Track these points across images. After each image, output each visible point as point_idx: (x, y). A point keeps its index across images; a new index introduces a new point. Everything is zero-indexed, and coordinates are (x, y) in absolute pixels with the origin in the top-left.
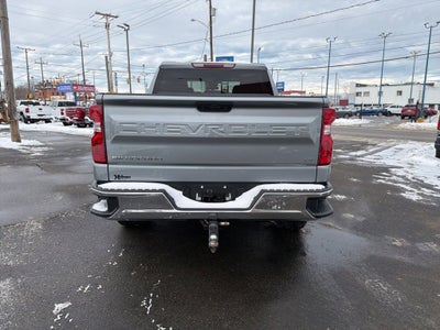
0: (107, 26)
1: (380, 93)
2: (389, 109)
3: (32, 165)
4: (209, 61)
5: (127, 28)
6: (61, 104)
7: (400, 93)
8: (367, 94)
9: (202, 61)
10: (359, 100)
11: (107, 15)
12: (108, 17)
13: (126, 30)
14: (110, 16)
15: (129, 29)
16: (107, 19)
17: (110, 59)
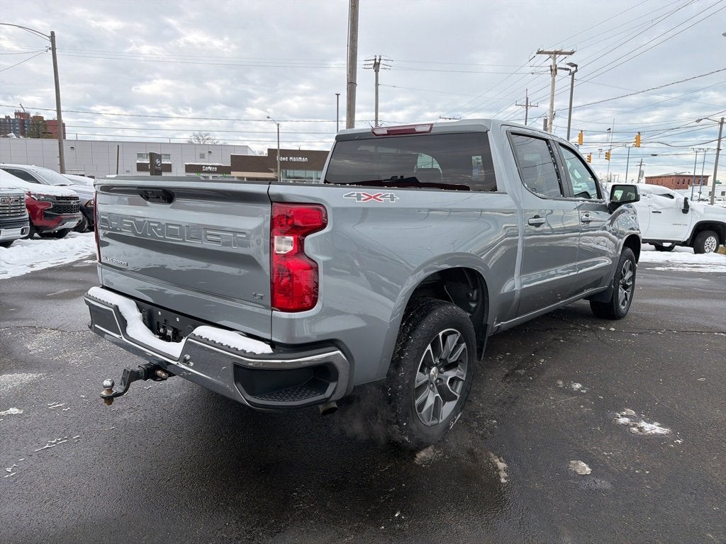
0: (553, 70)
5: (573, 70)
11: (556, 53)
12: (557, 56)
13: (572, 74)
14: (560, 53)
15: (576, 71)
16: (555, 59)
17: (551, 123)
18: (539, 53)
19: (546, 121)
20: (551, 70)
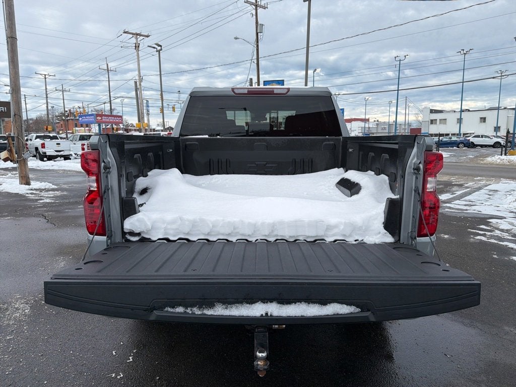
0: (137, 47)
1: (460, 121)
2: (471, 139)
3: (38, 215)
4: (255, 86)
5: (159, 49)
6: (82, 138)
7: (483, 120)
8: (443, 121)
9: (247, 85)
10: (434, 129)
11: (137, 34)
12: (138, 37)
13: (159, 51)
14: (140, 35)
15: (161, 50)
16: (137, 39)
17: (140, 85)
18: (125, 32)
19: (136, 83)
20: (136, 47)
